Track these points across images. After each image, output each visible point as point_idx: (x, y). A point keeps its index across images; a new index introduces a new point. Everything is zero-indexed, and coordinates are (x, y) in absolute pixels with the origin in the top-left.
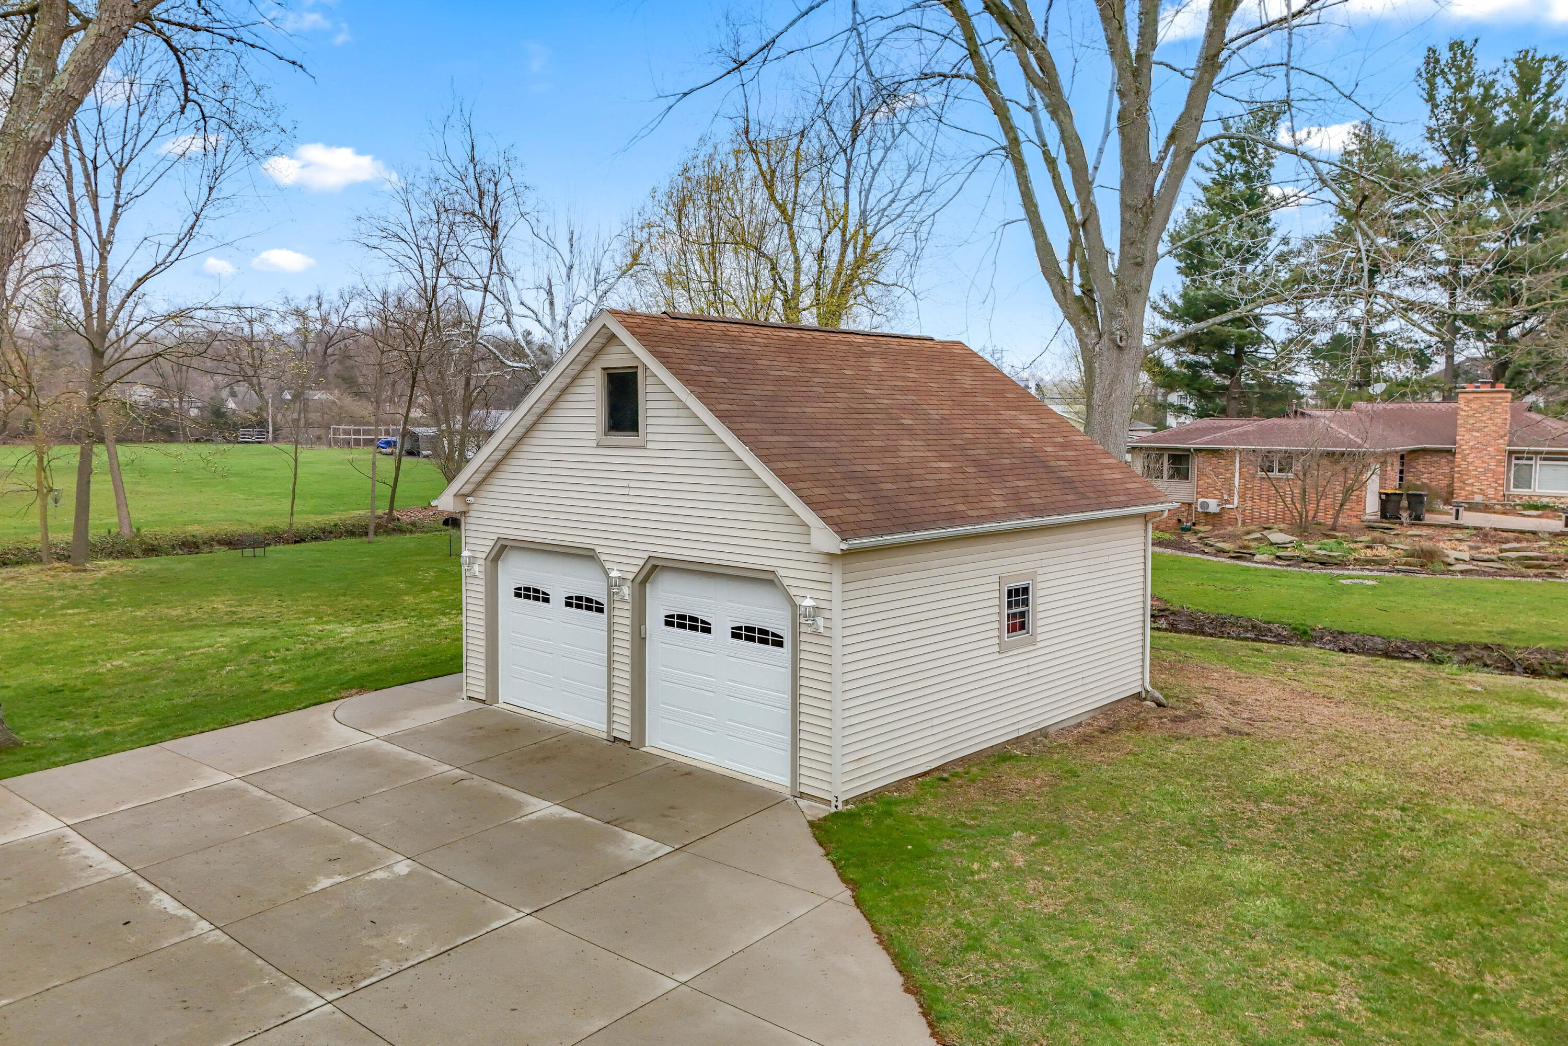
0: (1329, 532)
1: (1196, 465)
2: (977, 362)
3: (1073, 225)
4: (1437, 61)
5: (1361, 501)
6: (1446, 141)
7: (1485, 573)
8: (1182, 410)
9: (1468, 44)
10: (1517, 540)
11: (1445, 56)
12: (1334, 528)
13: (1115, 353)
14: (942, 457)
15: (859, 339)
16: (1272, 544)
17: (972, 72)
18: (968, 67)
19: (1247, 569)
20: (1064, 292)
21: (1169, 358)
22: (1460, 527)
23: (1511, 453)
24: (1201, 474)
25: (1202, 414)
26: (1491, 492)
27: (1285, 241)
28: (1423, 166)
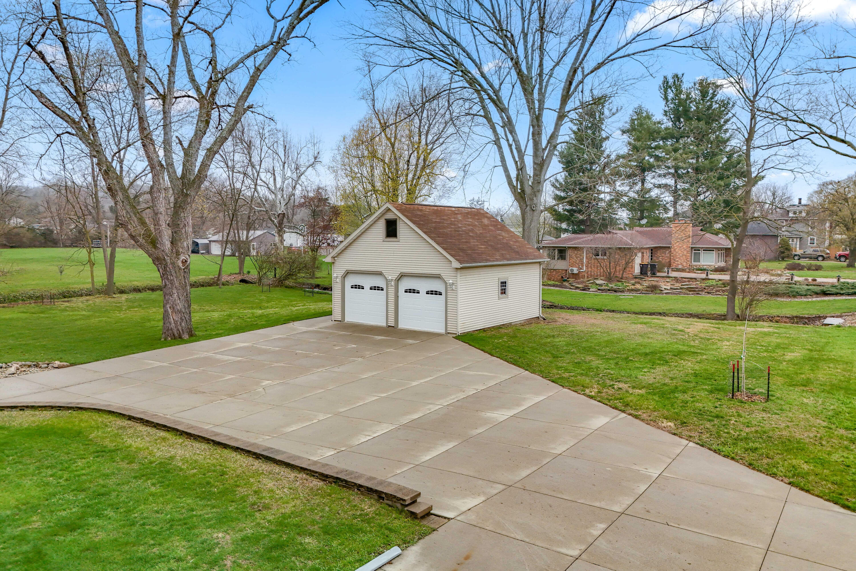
0: (620, 280)
1: (569, 253)
2: (488, 216)
3: (518, 170)
4: (668, 82)
5: (633, 267)
6: (672, 116)
7: (674, 294)
8: (566, 231)
9: (680, 76)
10: (689, 281)
11: (671, 81)
12: (622, 279)
13: (532, 212)
14: (482, 245)
15: (453, 209)
16: (597, 284)
17: (483, 114)
18: (482, 113)
19: (586, 294)
20: (515, 191)
21: (560, 208)
22: (669, 277)
23: (692, 248)
24: (571, 257)
25: (574, 232)
26: (685, 264)
27: (609, 156)
28: (663, 126)
